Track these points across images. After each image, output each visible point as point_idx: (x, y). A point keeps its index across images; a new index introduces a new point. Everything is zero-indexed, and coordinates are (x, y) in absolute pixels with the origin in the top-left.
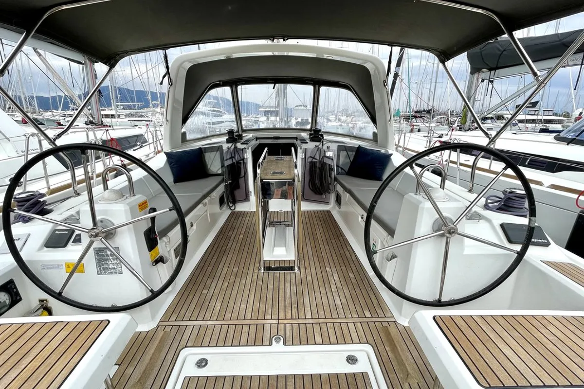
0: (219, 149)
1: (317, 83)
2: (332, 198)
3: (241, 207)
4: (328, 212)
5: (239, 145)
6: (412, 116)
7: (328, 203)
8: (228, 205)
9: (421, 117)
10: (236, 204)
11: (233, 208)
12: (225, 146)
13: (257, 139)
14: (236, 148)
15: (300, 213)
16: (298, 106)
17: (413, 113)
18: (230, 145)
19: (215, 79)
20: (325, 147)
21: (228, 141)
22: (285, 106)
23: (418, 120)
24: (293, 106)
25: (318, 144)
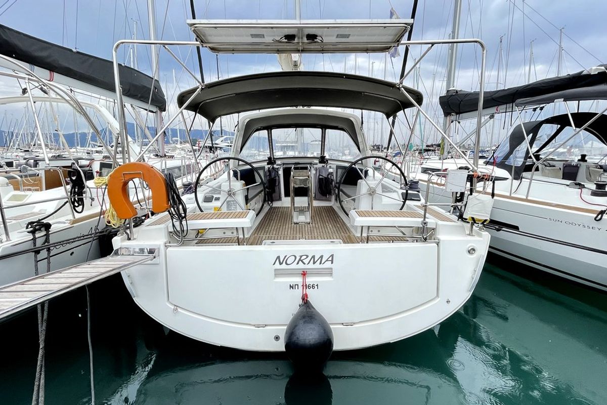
0: (263, 168)
1: (324, 127)
2: (333, 197)
3: (276, 204)
4: (331, 207)
5: (275, 166)
6: (424, 150)
7: (330, 200)
8: (268, 203)
9: (433, 150)
10: (273, 203)
11: (271, 205)
12: (267, 167)
13: (284, 164)
14: (273, 168)
15: (313, 208)
16: (313, 141)
17: (424, 147)
18: (269, 166)
19: (259, 126)
20: (328, 166)
21: (268, 164)
22: (302, 142)
23: (430, 153)
24: (309, 142)
25: (324, 165)
